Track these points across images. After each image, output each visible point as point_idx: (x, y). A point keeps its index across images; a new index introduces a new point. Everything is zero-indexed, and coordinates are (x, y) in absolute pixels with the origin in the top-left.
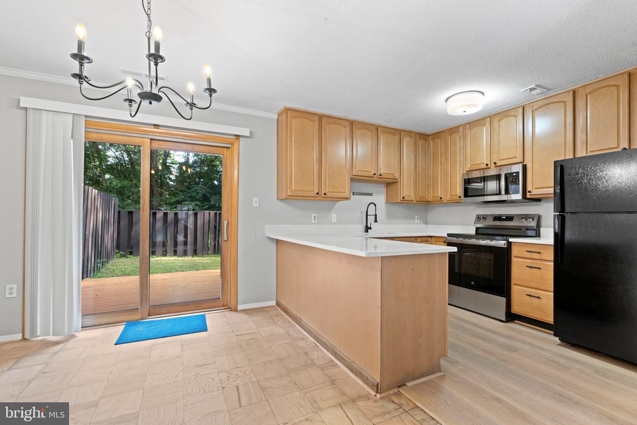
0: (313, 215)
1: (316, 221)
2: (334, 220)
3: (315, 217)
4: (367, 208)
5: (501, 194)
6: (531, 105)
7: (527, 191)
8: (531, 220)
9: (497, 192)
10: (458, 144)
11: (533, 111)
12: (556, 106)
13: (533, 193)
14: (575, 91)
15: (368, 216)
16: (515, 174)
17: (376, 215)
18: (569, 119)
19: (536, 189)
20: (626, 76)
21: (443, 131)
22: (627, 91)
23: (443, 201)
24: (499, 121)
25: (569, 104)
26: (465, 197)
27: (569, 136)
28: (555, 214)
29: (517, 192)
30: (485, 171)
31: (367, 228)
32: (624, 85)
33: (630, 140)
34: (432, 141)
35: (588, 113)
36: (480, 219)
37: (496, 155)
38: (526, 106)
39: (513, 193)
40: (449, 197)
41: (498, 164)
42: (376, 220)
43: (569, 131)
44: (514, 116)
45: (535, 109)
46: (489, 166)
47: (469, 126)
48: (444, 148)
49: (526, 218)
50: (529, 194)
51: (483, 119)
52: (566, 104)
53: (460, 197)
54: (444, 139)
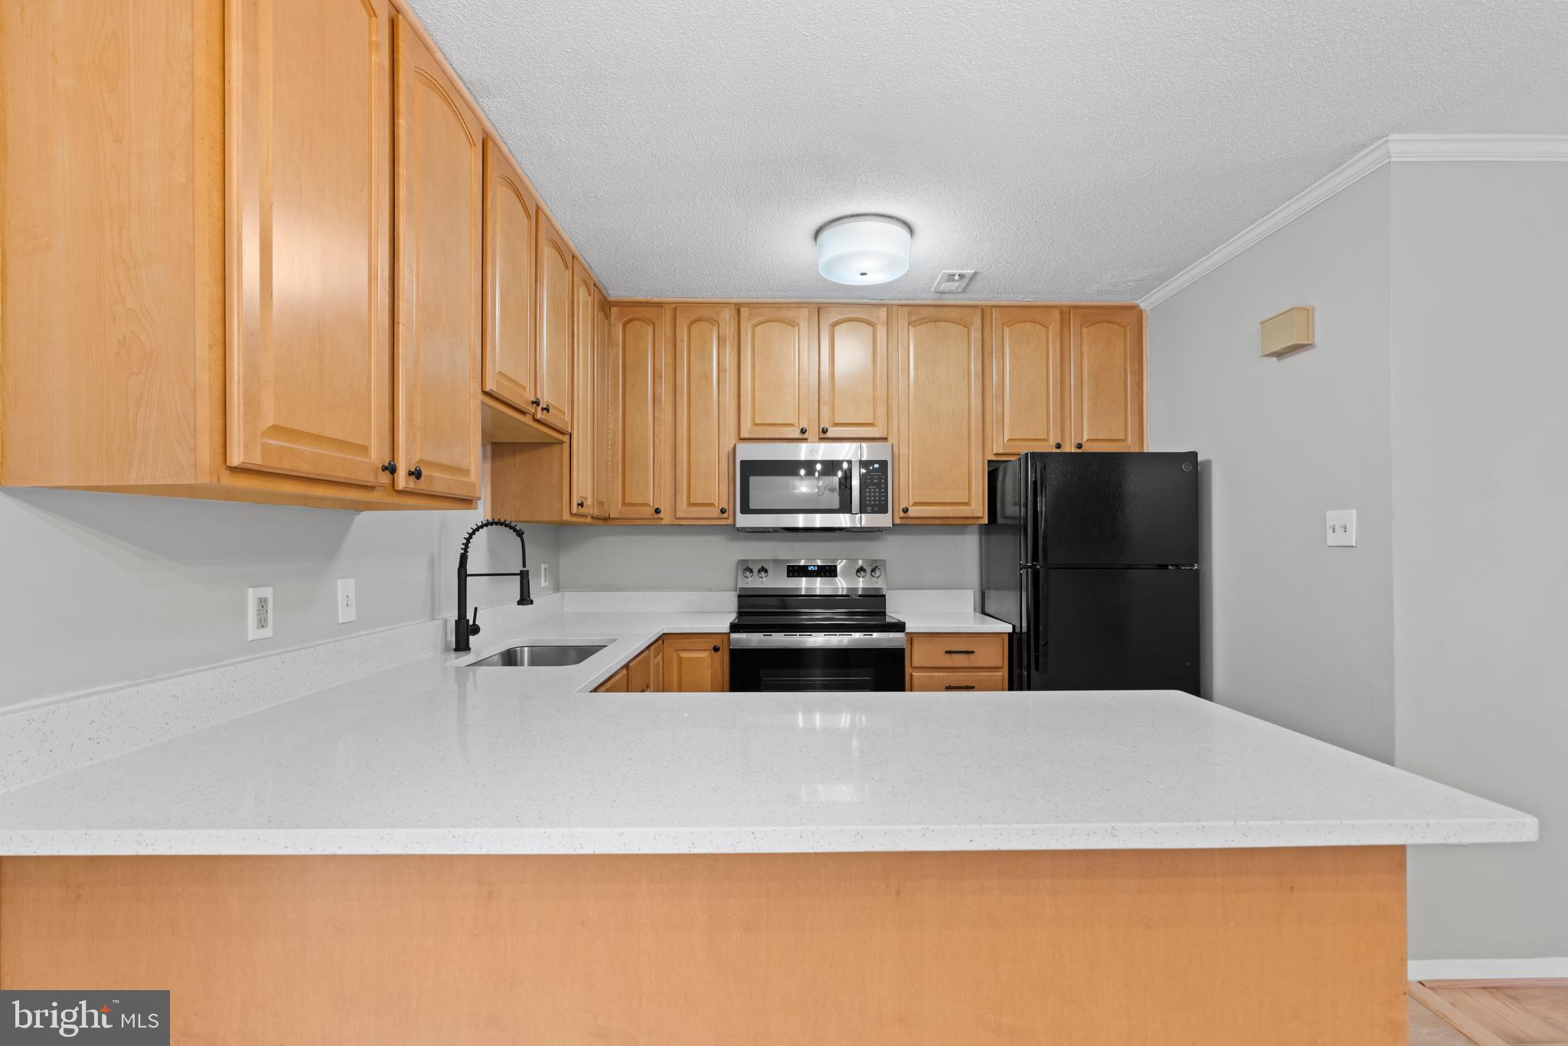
0: (252, 595)
1: (268, 632)
2: (346, 614)
3: (262, 602)
4: (466, 545)
5: (850, 512)
6: (906, 309)
7: (901, 509)
8: (877, 573)
9: (837, 506)
10: (716, 358)
11: (909, 324)
12: (952, 328)
13: (911, 513)
14: (984, 311)
15: (468, 578)
16: (877, 466)
17: (524, 576)
18: (975, 367)
19: (916, 504)
20: (1056, 314)
21: (662, 303)
22: (1058, 340)
23: (662, 519)
24: (834, 325)
25: (975, 335)
26: (743, 512)
27: (976, 401)
28: (1026, 568)
29: (882, 509)
30: (804, 446)
31: (465, 632)
32: (1054, 327)
33: (1063, 431)
34: (621, 325)
35: (1006, 367)
36: (751, 571)
37: (825, 410)
38: (895, 308)
39: (873, 512)
40: (683, 510)
41: (829, 434)
42: (529, 597)
43: (975, 389)
44: (868, 323)
45: (914, 322)
46: (806, 436)
47: (750, 314)
48: (665, 358)
49: (869, 570)
50: (902, 514)
51: (788, 306)
52: (968, 331)
53: (723, 511)
54: (666, 329)
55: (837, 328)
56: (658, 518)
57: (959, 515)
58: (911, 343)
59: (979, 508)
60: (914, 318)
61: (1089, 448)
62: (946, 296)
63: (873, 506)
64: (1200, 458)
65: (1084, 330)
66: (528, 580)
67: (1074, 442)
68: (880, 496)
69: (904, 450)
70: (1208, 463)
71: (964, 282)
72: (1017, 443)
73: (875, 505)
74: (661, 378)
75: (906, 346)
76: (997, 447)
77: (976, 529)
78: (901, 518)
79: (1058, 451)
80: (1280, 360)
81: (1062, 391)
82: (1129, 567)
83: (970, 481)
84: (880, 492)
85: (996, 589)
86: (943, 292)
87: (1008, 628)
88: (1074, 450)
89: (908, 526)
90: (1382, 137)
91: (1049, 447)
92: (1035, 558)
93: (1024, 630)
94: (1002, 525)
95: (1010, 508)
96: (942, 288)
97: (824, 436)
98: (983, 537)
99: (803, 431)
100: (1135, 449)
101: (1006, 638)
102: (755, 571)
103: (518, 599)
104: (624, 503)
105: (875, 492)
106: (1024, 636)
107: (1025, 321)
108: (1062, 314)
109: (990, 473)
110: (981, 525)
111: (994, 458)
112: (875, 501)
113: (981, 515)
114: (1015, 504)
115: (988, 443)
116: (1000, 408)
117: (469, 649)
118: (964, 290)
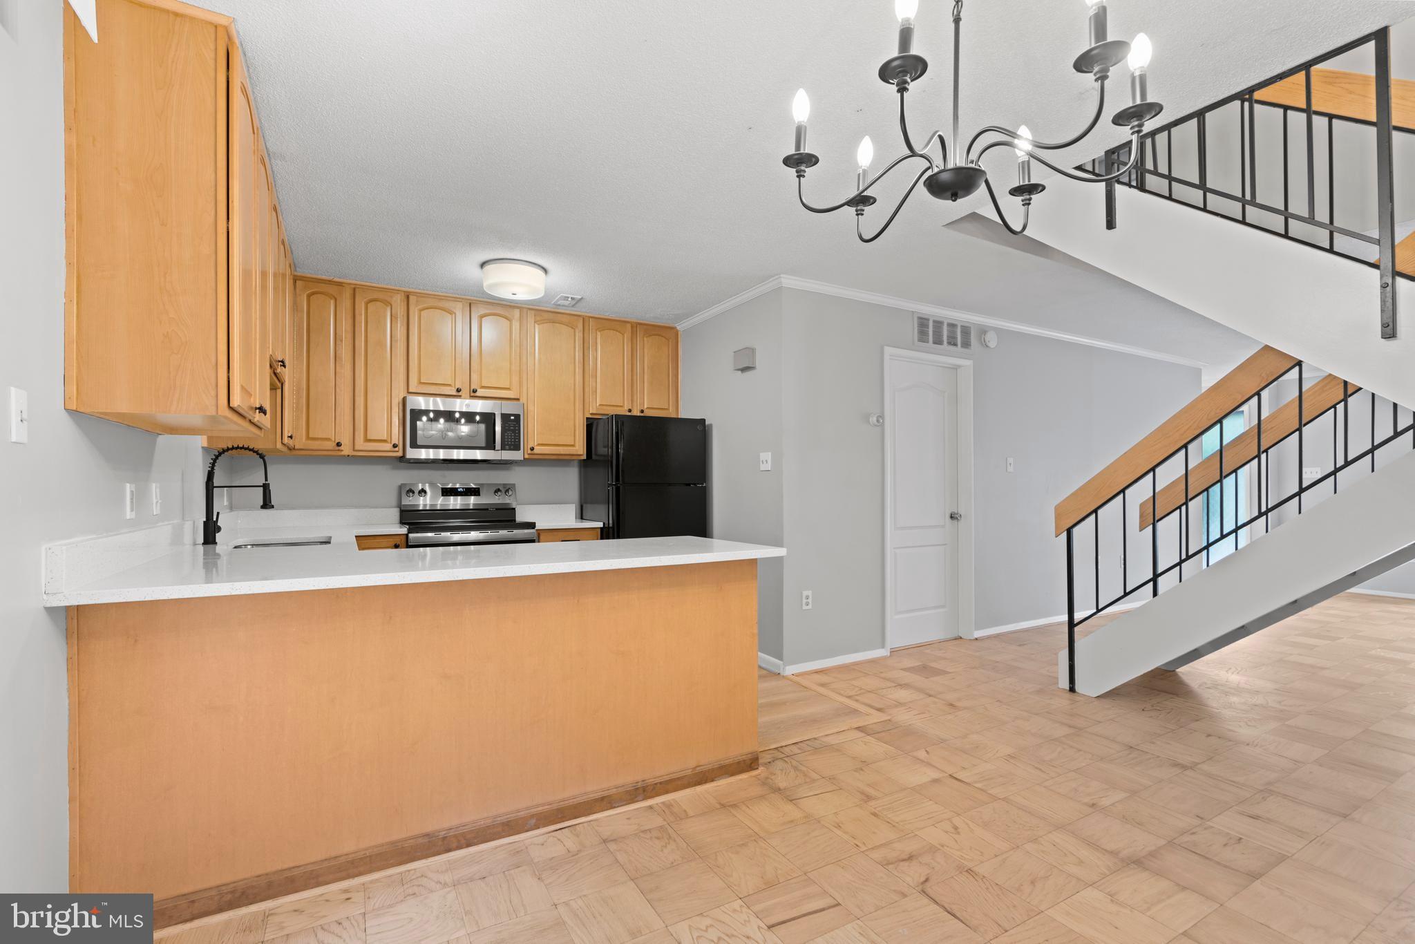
0: (128, 489)
2: (156, 510)
3: (132, 494)
4: (213, 464)
5: (494, 449)
6: (533, 312)
7: (529, 448)
8: (510, 493)
9: (484, 445)
10: (388, 328)
11: (535, 322)
12: (564, 329)
13: (535, 451)
14: (585, 319)
15: (215, 489)
16: (512, 418)
17: (266, 487)
18: (578, 355)
19: (539, 445)
20: (629, 326)
21: (342, 283)
22: (630, 344)
23: (342, 451)
24: (482, 317)
25: (579, 335)
26: (411, 447)
27: (579, 378)
28: (611, 485)
29: (517, 448)
30: (458, 401)
31: (211, 531)
32: (627, 335)
33: (632, 401)
34: (305, 295)
35: (598, 355)
36: (413, 492)
37: (475, 377)
38: (525, 310)
39: (510, 449)
40: (360, 444)
41: (478, 394)
42: (271, 503)
43: (579, 371)
44: (507, 318)
45: (538, 321)
46: (460, 394)
47: (417, 301)
48: (345, 325)
49: (503, 491)
50: (529, 452)
51: (446, 298)
52: (574, 332)
53: (395, 446)
54: (346, 303)
55: (483, 319)
56: (339, 450)
57: (568, 453)
58: (537, 333)
59: (580, 449)
60: (538, 318)
61: (649, 413)
62: (561, 307)
63: (510, 445)
64: (707, 423)
65: (645, 339)
66: (270, 490)
67: (639, 408)
68: (515, 439)
69: (531, 408)
70: (711, 425)
71: (574, 302)
72: (605, 407)
73: (511, 445)
74: (342, 341)
75: (533, 337)
76: (593, 409)
77: (576, 463)
78: (529, 454)
79: (630, 414)
80: (744, 374)
81: (632, 376)
82: (670, 484)
83: (575, 431)
84: (515, 436)
85: (592, 503)
86: (559, 305)
87: (600, 525)
88: (639, 414)
89: (534, 461)
90: (777, 275)
91: (623, 411)
92: (617, 479)
93: (611, 525)
94: (596, 460)
95: (602, 449)
96: (559, 303)
97: (473, 394)
98: (582, 469)
99: (458, 390)
100: (674, 416)
101: (599, 530)
102: (416, 492)
103: (262, 504)
104: (308, 438)
105: (511, 436)
106: (611, 530)
107: (610, 329)
108: (632, 327)
109: (587, 425)
110: (580, 461)
111: (590, 416)
112: (511, 441)
113: (582, 453)
114: (605, 447)
115: (587, 406)
116: (594, 384)
117: (216, 543)
118: (573, 306)
